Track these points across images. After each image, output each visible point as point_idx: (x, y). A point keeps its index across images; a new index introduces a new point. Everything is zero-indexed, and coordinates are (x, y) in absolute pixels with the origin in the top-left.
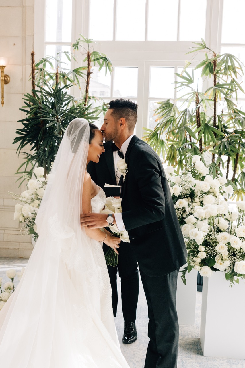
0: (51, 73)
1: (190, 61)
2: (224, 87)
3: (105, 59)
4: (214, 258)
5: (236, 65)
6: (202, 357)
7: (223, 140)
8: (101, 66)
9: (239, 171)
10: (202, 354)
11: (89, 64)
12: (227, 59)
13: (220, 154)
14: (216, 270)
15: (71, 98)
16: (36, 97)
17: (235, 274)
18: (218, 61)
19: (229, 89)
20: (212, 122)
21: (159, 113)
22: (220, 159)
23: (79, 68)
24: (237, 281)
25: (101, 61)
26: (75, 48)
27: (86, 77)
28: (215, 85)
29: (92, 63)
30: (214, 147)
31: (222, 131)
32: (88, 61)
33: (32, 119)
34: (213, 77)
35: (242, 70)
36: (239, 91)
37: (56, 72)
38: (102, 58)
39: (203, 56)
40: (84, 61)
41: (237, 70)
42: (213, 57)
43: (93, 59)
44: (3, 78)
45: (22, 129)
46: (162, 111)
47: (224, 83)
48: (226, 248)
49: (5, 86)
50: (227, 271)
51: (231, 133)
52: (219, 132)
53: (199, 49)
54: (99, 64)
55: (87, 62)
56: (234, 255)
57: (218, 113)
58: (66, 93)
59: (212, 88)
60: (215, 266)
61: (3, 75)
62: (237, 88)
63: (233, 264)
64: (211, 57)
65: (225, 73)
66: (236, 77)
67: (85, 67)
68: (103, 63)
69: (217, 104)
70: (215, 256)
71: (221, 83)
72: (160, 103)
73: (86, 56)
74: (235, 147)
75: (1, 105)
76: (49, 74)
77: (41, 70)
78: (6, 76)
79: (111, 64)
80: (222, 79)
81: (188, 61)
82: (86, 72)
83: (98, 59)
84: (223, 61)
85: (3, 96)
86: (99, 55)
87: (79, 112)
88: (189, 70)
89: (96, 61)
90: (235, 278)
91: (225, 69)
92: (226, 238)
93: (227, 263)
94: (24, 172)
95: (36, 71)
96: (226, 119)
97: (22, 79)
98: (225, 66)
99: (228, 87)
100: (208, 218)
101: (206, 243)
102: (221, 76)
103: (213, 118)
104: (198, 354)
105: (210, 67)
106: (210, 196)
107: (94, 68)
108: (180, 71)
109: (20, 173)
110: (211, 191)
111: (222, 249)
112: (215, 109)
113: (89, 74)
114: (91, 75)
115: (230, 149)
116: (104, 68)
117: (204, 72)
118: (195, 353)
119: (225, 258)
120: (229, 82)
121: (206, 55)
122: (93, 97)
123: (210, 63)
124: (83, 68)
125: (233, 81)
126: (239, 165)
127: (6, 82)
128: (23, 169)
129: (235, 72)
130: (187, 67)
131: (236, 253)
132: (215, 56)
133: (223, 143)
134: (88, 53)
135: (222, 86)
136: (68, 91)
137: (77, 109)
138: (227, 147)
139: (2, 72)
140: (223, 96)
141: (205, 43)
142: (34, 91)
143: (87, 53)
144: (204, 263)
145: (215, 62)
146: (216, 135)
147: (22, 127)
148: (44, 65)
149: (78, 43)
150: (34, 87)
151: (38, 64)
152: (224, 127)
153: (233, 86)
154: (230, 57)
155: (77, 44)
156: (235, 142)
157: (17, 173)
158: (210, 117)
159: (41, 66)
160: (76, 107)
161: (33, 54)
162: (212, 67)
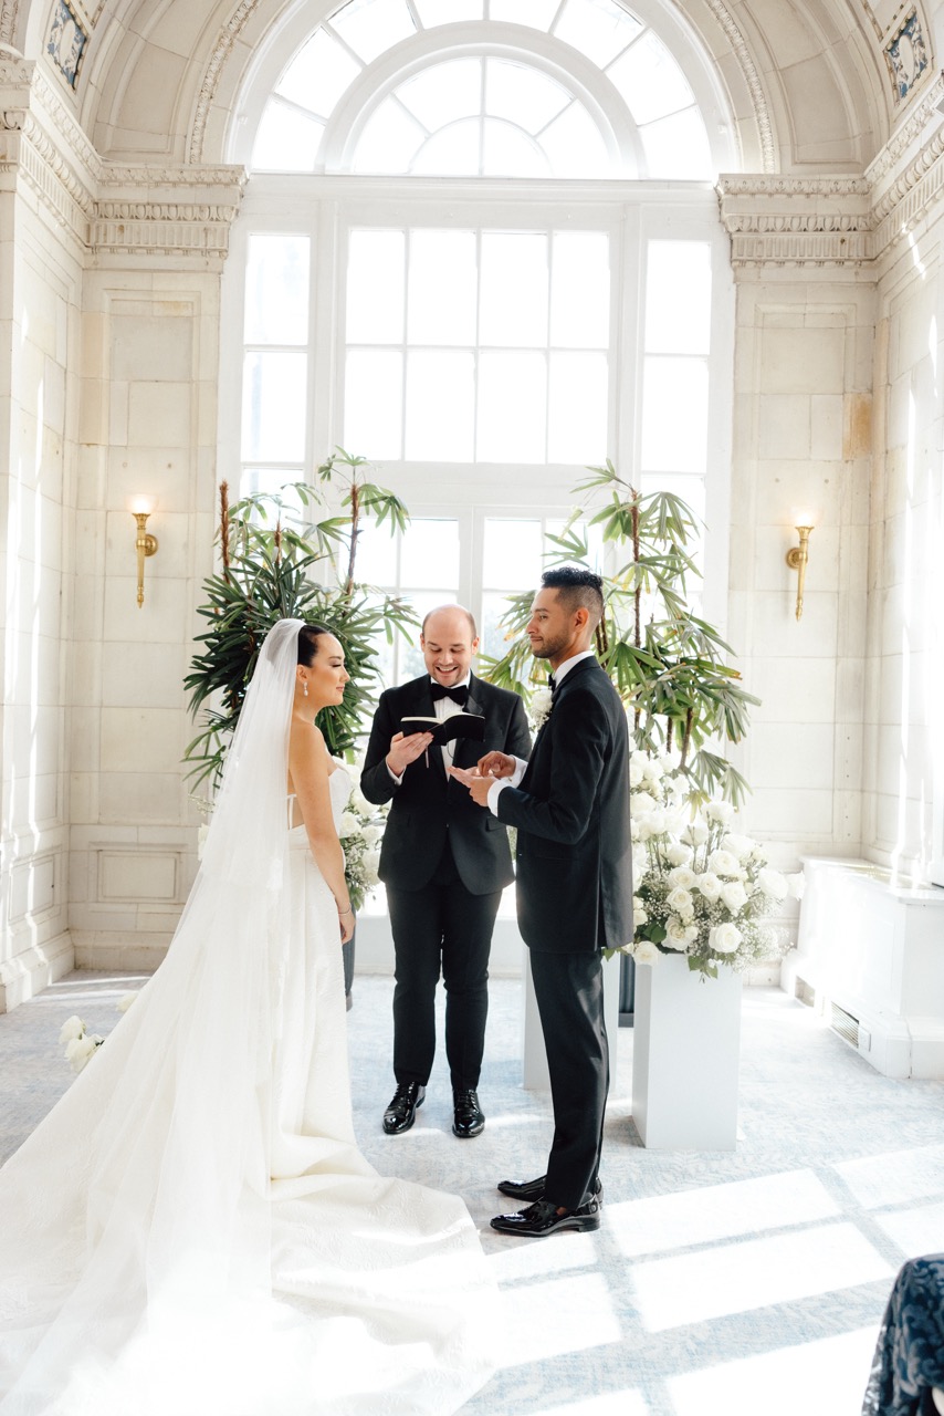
0: (262, 532)
1: (581, 508)
2: (658, 565)
3: (392, 501)
4: (663, 925)
5: (684, 516)
6: (643, 1149)
7: (660, 679)
8: (382, 515)
9: (692, 752)
10: (642, 1145)
11: (355, 512)
12: (663, 503)
13: (654, 710)
14: (666, 950)
15: (315, 589)
16: (232, 586)
17: (712, 954)
18: (643, 507)
19: (666, 568)
20: (630, 641)
21: (511, 622)
22: (651, 722)
23: (331, 521)
24: (714, 973)
25: (382, 504)
26: (323, 477)
27: (349, 541)
28: (636, 559)
29: (362, 509)
30: (638, 697)
31: (656, 657)
32: (354, 504)
33: (227, 634)
34: (632, 542)
35: (696, 528)
36: (688, 573)
37: (275, 529)
38: (384, 498)
39: (604, 498)
40: (344, 504)
41: (686, 527)
42: (631, 500)
43: (363, 500)
44: (143, 544)
45: (204, 655)
46: (520, 616)
47: (654, 554)
48: (690, 899)
49: (148, 561)
50: (692, 952)
51: (674, 665)
52: (650, 660)
53: (600, 482)
54: (378, 510)
55: (350, 506)
56: (705, 916)
57: (644, 621)
58: (304, 574)
59: (631, 565)
60: (664, 943)
61: (143, 536)
62: (685, 566)
63: (705, 936)
64: (625, 497)
65: (661, 535)
66: (685, 543)
67: (345, 518)
68: (386, 509)
69: (641, 600)
70: (664, 920)
71: (647, 556)
72: (512, 600)
73: (349, 493)
74: (684, 694)
75: (137, 604)
76: (256, 535)
77: (241, 524)
78: (149, 538)
79: (407, 513)
80: (652, 546)
81: (577, 507)
82: (347, 529)
83: (374, 501)
84: (653, 508)
85: (141, 585)
86: (377, 493)
87: (333, 619)
88: (577, 528)
89: (370, 506)
90: (712, 963)
91: (660, 524)
92: (686, 880)
93: (693, 932)
94: (205, 758)
95: (230, 526)
96: (662, 632)
97: (186, 545)
98: (660, 518)
99: (664, 563)
100: (645, 839)
101: (644, 892)
102: (649, 540)
103: (634, 631)
104: (633, 1144)
105: (624, 521)
106: (644, 796)
107: (367, 521)
108: (556, 528)
109: (193, 759)
110: (644, 786)
111: (679, 900)
112: (637, 610)
113: (355, 533)
114: (359, 536)
115: (675, 699)
116: (387, 520)
117: (610, 532)
118: (627, 1142)
119: (687, 920)
120: (666, 553)
121: (615, 494)
122: (364, 586)
123: (624, 512)
124: (341, 521)
125: (673, 549)
126: (691, 739)
127: (150, 551)
128: (200, 750)
129: (681, 532)
130: (574, 519)
131: (708, 911)
132: (635, 498)
133: (659, 687)
134: (354, 487)
135: (652, 562)
136: (313, 573)
137: (326, 611)
138: (669, 695)
139: (142, 527)
140: (653, 582)
141: (612, 470)
142: (228, 576)
143: (351, 487)
144: (642, 934)
145: (634, 510)
146: (643, 665)
147: (203, 650)
148: (247, 514)
149: (331, 464)
150: (226, 563)
151: (234, 511)
152: (661, 650)
153: (675, 563)
154: (669, 499)
155: (328, 468)
156: (684, 683)
157: (187, 759)
158: (629, 627)
159: (239, 516)
160: (323, 606)
161: (224, 489)
162: (628, 521)
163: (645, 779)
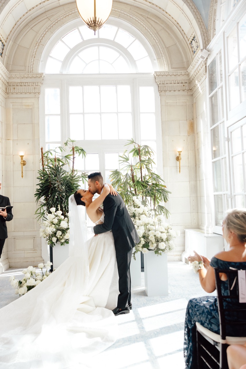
0: (51, 159)
1: (127, 149)
2: (145, 162)
3: (82, 150)
4: (148, 244)
5: (150, 150)
6: (147, 297)
7: (147, 188)
8: (80, 153)
9: (157, 205)
11: (73, 153)
12: (145, 148)
13: (146, 196)
14: (150, 250)
15: (65, 172)
16: (45, 172)
17: (160, 250)
18: (141, 149)
19: (147, 163)
20: (140, 180)
21: (112, 177)
22: (146, 198)
23: (68, 155)
24: (161, 254)
25: (80, 151)
26: (66, 145)
27: (72, 160)
28: (140, 161)
29: (75, 152)
30: (142, 193)
31: (146, 183)
32: (73, 151)
33: (44, 183)
34: (139, 157)
35: (153, 153)
36: (152, 163)
37: (55, 158)
38: (80, 149)
39: (132, 147)
40: (71, 151)
41: (150, 153)
42: (138, 147)
43: (75, 150)
44: (23, 163)
45: (39, 189)
46: (114, 176)
47: (145, 159)
48: (154, 237)
49: (24, 167)
50: (155, 250)
51: (150, 185)
52: (144, 184)
53: (131, 143)
54: (79, 152)
55: (72, 152)
56: (158, 241)
57: (143, 175)
58: (62, 168)
59: (139, 162)
60: (149, 248)
61: (22, 161)
62: (152, 162)
63: (158, 246)
64: (137, 147)
65: (145, 155)
66: (151, 157)
67: (71, 154)
68: (81, 152)
69: (142, 171)
70: (149, 243)
71: (143, 160)
72: (112, 172)
73: (72, 149)
74: (153, 192)
75: (21, 177)
76: (50, 159)
77: (46, 157)
78: (24, 161)
79: (86, 153)
80: (143, 158)
81: (126, 150)
82: (72, 157)
83: (78, 150)
84: (143, 149)
85: (22, 173)
86: (79, 148)
87: (70, 178)
88: (126, 154)
89: (77, 151)
90: (160, 252)
91: (145, 153)
92: (153, 233)
93: (155, 245)
94: (40, 213)
95: (44, 158)
96: (147, 178)
97: (33, 163)
98: (145, 151)
99: (147, 161)
100: (144, 225)
101: (144, 237)
102: (143, 156)
103: (141, 178)
104: (145, 296)
105: (137, 152)
106: (144, 215)
107: (76, 155)
108: (121, 155)
109: (37, 214)
110: (144, 213)
111: (152, 238)
112: (141, 173)
113: (74, 158)
114: (75, 159)
115: (151, 193)
116: (81, 155)
117: (134, 155)
118: (143, 296)
119: (153, 242)
120: (147, 159)
121: (134, 146)
122: (76, 170)
123: (137, 150)
124: (70, 155)
125: (149, 159)
126: (156, 202)
127: (24, 164)
128: (39, 211)
129: (150, 154)
130: (125, 152)
131: (158, 240)
132: (139, 146)
133: (147, 190)
134: (73, 147)
135: (144, 161)
136: (64, 168)
137: (68, 177)
138: (149, 192)
139: (22, 159)
140: (145, 166)
141: (133, 141)
142: (44, 170)
143: (72, 147)
144: (144, 246)
145: (139, 149)
146: (143, 186)
147: (39, 187)
148: (48, 154)
149: (67, 142)
150: (43, 166)
151: (44, 154)
152: (147, 182)
153: (149, 161)
154: (146, 146)
155: (67, 143)
156: (153, 189)
157: (36, 214)
158: (139, 177)
159: (46, 155)
160: (67, 176)
161: (42, 149)
162: (138, 152)
163: (143, 212)
